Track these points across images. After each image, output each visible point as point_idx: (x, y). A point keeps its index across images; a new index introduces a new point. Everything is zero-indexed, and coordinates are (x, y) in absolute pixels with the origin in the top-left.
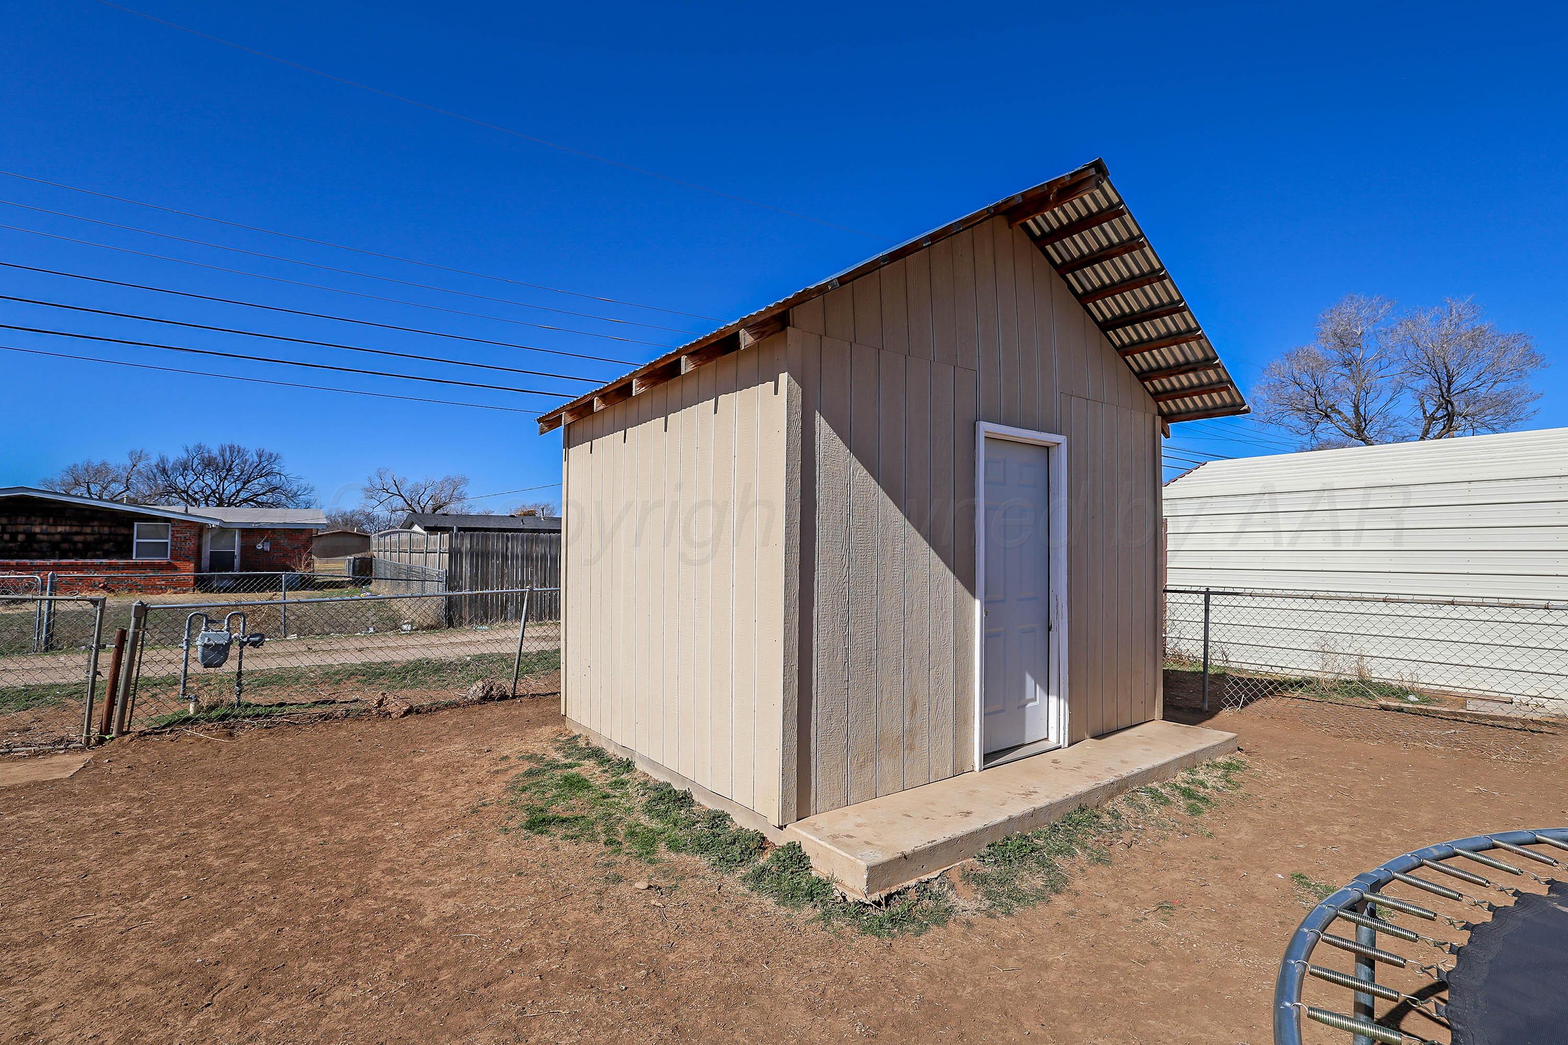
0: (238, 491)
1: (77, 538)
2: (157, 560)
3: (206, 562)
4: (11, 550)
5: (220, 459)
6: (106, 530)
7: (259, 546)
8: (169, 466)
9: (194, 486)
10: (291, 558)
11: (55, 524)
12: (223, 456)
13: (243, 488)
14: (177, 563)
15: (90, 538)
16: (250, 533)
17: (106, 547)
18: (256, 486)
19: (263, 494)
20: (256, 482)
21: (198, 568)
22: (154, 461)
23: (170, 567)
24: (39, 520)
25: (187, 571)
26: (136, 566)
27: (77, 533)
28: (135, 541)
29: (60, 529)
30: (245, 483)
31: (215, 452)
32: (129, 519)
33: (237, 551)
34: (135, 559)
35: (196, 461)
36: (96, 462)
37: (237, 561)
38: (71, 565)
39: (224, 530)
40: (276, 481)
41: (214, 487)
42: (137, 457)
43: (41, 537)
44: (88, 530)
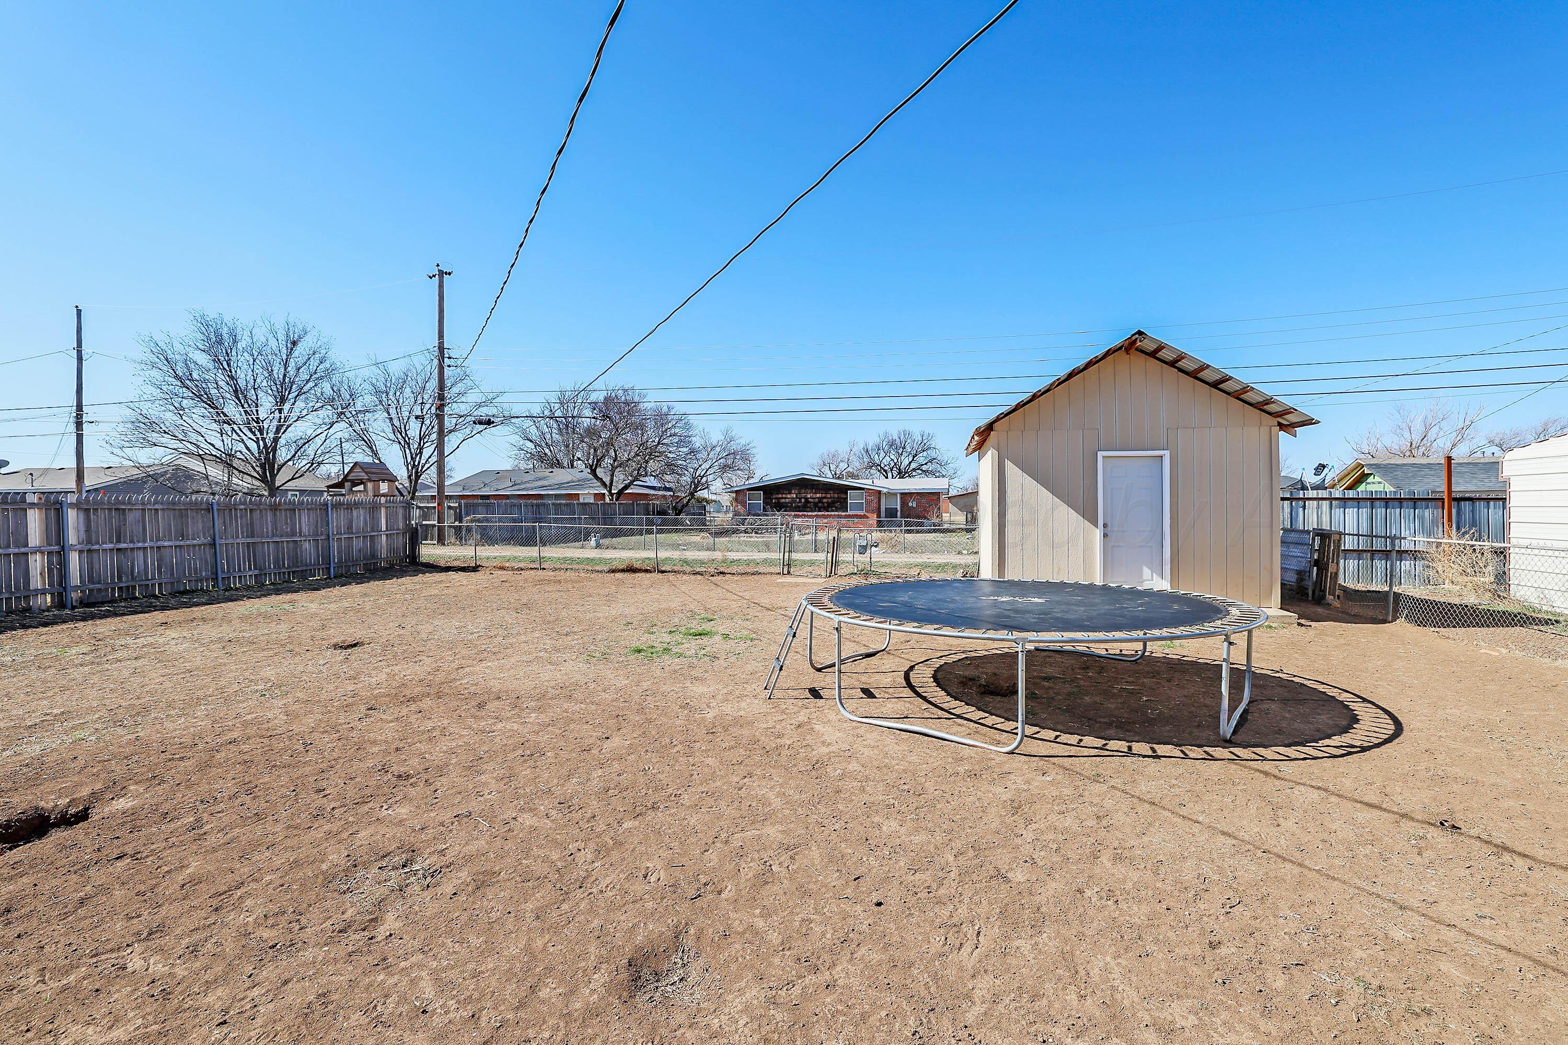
0: (910, 463)
1: (825, 500)
2: (859, 513)
3: (883, 514)
4: (799, 507)
5: (898, 440)
6: (836, 495)
7: (910, 504)
8: (870, 449)
9: (884, 461)
10: (928, 512)
11: (816, 493)
12: (900, 438)
13: (913, 460)
14: (868, 514)
15: (830, 500)
16: (906, 496)
17: (836, 505)
18: (921, 459)
19: (926, 464)
20: (921, 455)
21: (879, 516)
22: (862, 446)
23: (865, 517)
24: (809, 491)
25: (873, 519)
26: (849, 516)
27: (825, 498)
28: (849, 501)
29: (818, 495)
30: (914, 457)
31: (895, 437)
32: (845, 489)
33: (899, 509)
34: (850, 513)
35: (884, 444)
36: (833, 451)
37: (899, 513)
38: (823, 515)
39: (891, 494)
40: (932, 454)
41: (896, 461)
42: (852, 445)
43: (811, 500)
44: (829, 496)
